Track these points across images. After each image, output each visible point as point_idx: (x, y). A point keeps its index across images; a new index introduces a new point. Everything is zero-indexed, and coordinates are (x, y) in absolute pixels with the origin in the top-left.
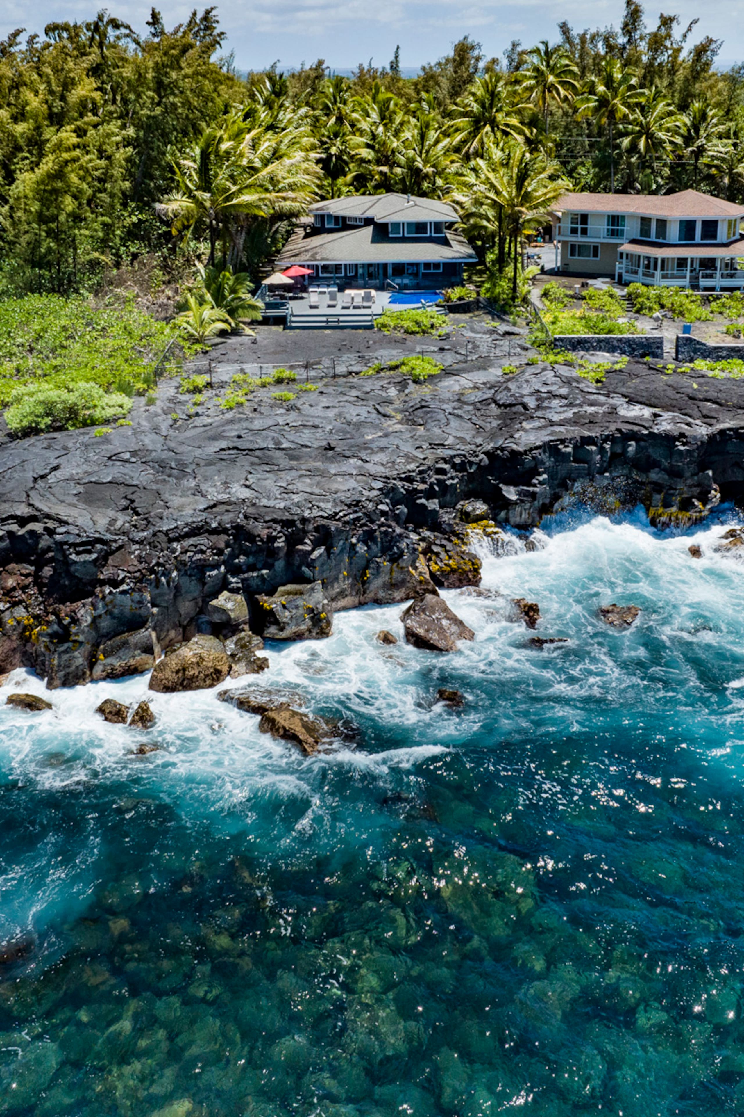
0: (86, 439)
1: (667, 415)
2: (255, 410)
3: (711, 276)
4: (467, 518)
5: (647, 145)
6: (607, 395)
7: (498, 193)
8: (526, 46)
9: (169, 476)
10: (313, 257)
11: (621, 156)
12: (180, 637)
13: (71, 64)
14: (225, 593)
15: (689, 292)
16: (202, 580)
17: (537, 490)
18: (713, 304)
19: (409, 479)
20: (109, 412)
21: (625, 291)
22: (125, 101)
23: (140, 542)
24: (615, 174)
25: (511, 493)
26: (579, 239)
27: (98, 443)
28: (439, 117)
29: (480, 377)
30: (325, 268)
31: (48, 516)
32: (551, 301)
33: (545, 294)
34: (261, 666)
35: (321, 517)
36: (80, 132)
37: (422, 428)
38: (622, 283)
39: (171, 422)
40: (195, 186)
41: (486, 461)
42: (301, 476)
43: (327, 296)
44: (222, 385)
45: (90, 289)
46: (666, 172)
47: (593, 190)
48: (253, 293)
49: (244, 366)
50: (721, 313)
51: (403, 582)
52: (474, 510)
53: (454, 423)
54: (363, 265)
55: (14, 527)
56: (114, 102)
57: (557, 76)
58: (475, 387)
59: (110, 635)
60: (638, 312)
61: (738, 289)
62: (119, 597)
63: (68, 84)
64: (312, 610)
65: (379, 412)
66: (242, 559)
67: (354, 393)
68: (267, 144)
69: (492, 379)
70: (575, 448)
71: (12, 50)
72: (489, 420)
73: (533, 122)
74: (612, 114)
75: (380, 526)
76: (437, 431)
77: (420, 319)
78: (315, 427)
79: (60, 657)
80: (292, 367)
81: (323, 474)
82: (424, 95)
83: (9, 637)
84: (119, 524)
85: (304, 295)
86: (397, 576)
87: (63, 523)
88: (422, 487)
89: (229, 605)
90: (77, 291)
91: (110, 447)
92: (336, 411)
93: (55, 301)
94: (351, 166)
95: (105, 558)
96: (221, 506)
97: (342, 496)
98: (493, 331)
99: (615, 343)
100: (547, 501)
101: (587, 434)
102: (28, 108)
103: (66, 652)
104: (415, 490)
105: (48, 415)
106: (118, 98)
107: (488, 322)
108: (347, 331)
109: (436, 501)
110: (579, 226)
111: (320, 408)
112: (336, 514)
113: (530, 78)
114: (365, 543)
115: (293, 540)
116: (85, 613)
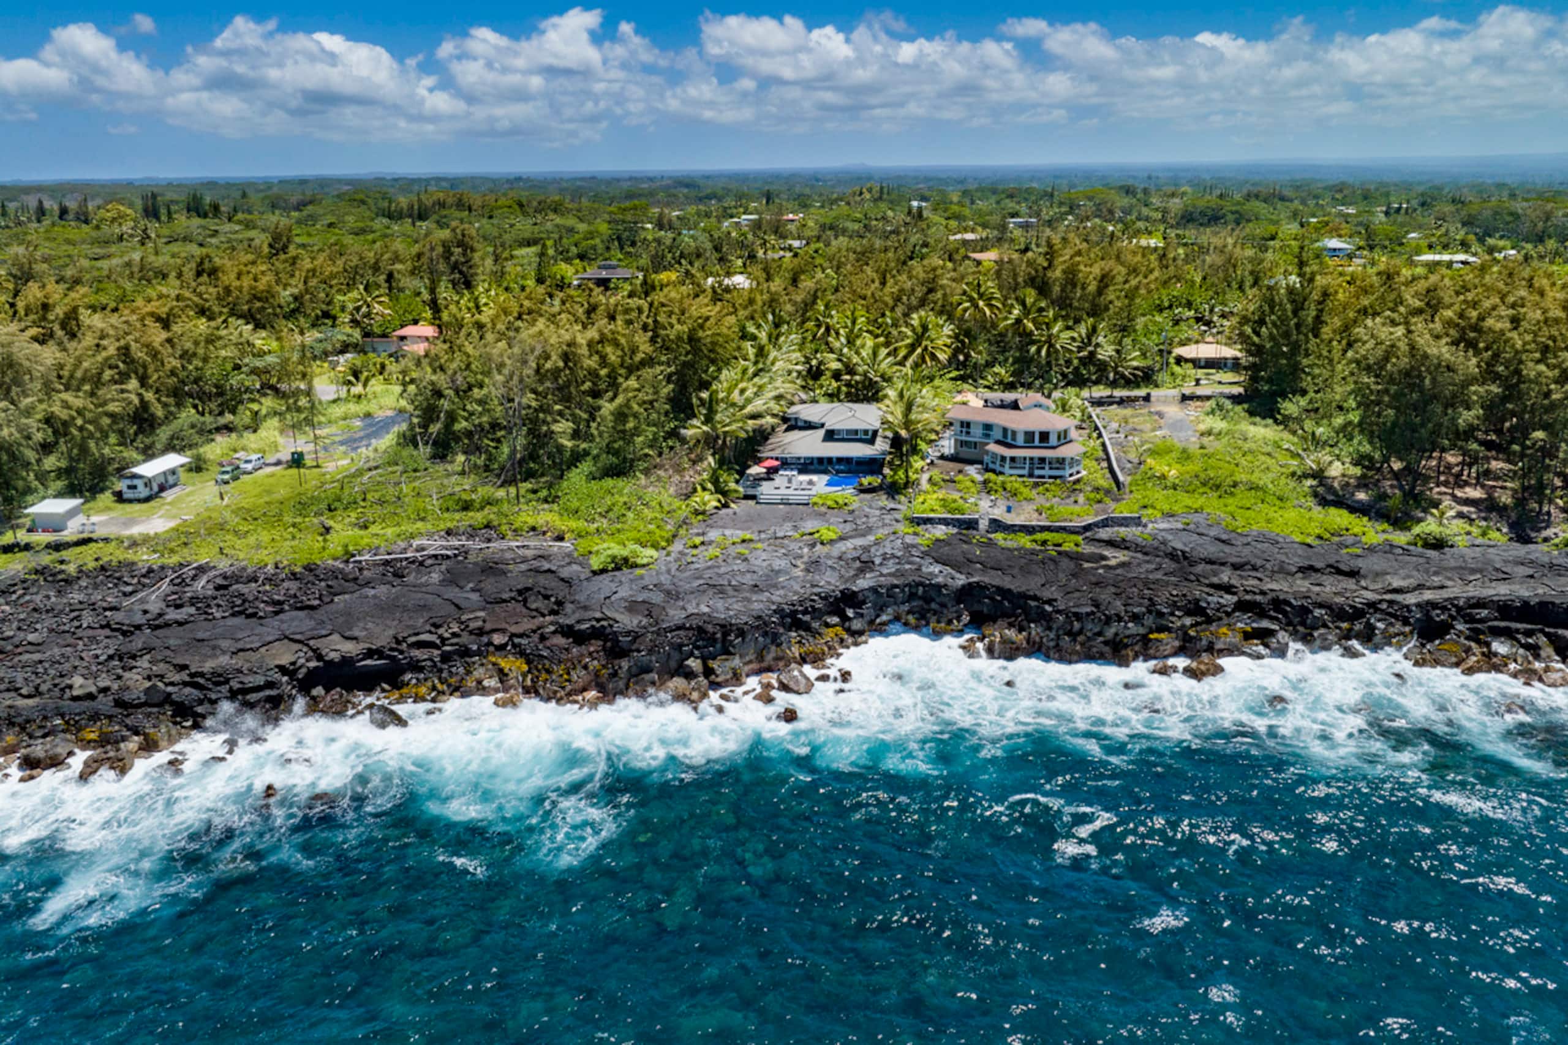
0: (631, 576)
2: (724, 560)
3: (1042, 469)
4: (826, 625)
6: (923, 557)
9: (671, 599)
10: (783, 451)
12: (669, 678)
14: (692, 659)
15: (1025, 479)
16: (681, 652)
17: (865, 612)
19: (794, 605)
20: (645, 561)
21: (983, 478)
23: (652, 633)
25: (850, 613)
26: (964, 438)
27: (637, 579)
29: (859, 542)
30: (791, 458)
31: (610, 619)
32: (932, 485)
33: (930, 479)
35: (742, 623)
37: (811, 574)
38: (985, 470)
39: (678, 567)
41: (839, 595)
42: (737, 601)
43: (788, 480)
44: (711, 543)
45: (641, 471)
48: (738, 481)
49: (726, 531)
51: (783, 657)
52: (831, 621)
53: (830, 572)
55: (594, 623)
57: (984, 301)
58: (854, 549)
59: (636, 675)
61: (1059, 478)
62: (641, 658)
64: (733, 672)
65: (792, 564)
66: (701, 642)
67: (783, 550)
69: (866, 543)
72: (850, 571)
75: (772, 629)
76: (818, 577)
77: (839, 498)
78: (754, 572)
80: (752, 532)
81: (749, 600)
84: (643, 623)
85: (771, 480)
86: (780, 654)
87: (617, 622)
88: (800, 609)
89: (693, 665)
90: (634, 474)
91: (643, 582)
92: (768, 562)
93: (620, 483)
95: (635, 639)
96: (693, 616)
97: (754, 613)
98: (884, 508)
100: (872, 619)
101: (897, 582)
103: (615, 682)
104: (796, 610)
105: (613, 562)
107: (883, 501)
108: (792, 506)
109: (809, 616)
110: (965, 430)
111: (760, 560)
112: (750, 622)
114: (763, 637)
115: (725, 634)
116: (625, 664)
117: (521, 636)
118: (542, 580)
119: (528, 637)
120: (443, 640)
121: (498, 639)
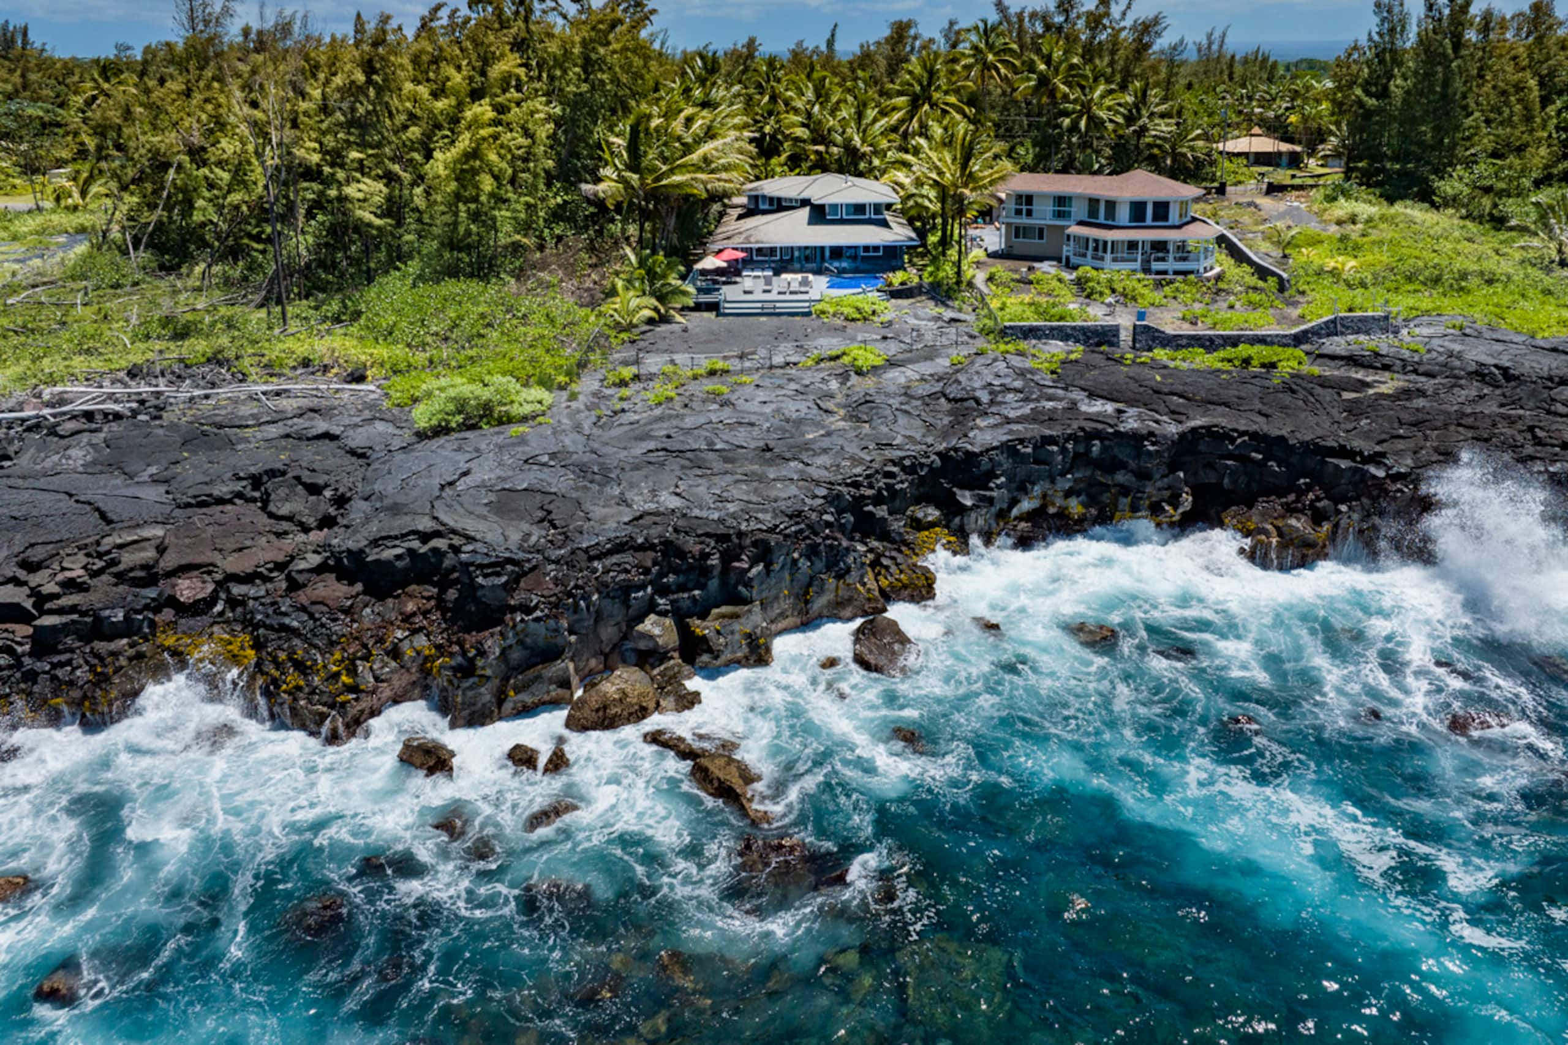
0: (500, 439)
1: (1132, 411)
2: (686, 406)
3: (1163, 259)
4: (918, 525)
5: (1087, 126)
6: (1066, 389)
7: (940, 173)
8: (964, 24)
9: (591, 482)
10: (747, 240)
11: (1061, 135)
12: (601, 666)
13: (492, 38)
14: (653, 617)
15: (1141, 276)
16: (626, 602)
17: (994, 494)
18: (1167, 289)
19: (856, 485)
20: (527, 409)
21: (1074, 276)
22: (552, 78)
23: (557, 562)
24: (1056, 154)
25: (966, 499)
26: (1024, 220)
27: (514, 445)
28: (876, 96)
29: (926, 368)
30: (759, 251)
31: (454, 532)
32: (997, 286)
33: (991, 279)
34: (690, 700)
35: (760, 530)
36: (501, 109)
37: (867, 425)
38: (1070, 266)
39: (594, 419)
40: (626, 165)
41: (938, 462)
42: (737, 481)
43: (762, 280)
44: (651, 377)
45: (511, 273)
46: (1108, 152)
47: (1032, 169)
48: (683, 277)
49: (675, 357)
50: (1175, 298)
51: (850, 600)
52: (926, 516)
53: (902, 420)
54: (800, 248)
55: (415, 544)
56: (539, 78)
57: (995, 54)
58: (922, 379)
59: (521, 668)
60: (1088, 297)
61: (1191, 272)
62: (532, 625)
63: (486, 60)
64: (749, 636)
65: (820, 408)
66: (672, 578)
67: (793, 386)
68: (700, 122)
69: (940, 370)
70: (1035, 448)
71: (433, 24)
72: (940, 416)
73: (972, 100)
74: (1052, 93)
75: (824, 539)
76: (884, 429)
77: (860, 305)
78: (752, 424)
79: (464, 694)
80: (725, 358)
81: (761, 478)
82: (860, 73)
83: (408, 670)
84: (533, 539)
85: (738, 279)
86: (843, 593)
87: (470, 539)
88: (869, 492)
89: (657, 631)
90: (498, 276)
91: (527, 449)
92: (774, 406)
93: (474, 287)
94: (786, 145)
95: (517, 581)
96: (647, 518)
97: (782, 505)
98: (938, 318)
99: (1069, 331)
100: (1005, 506)
101: (1048, 432)
102: (449, 84)
103: (471, 688)
104: (862, 496)
105: (460, 412)
106: (545, 75)
107: (930, 308)
108: (784, 318)
109: (885, 507)
110: (1024, 208)
111: (756, 403)
112: (777, 526)
113: (969, 56)
114: (809, 558)
115: (728, 557)
116: (493, 644)
117: (248, 578)
118: (308, 454)
119: (266, 579)
120: (41, 599)
121: (187, 589)
